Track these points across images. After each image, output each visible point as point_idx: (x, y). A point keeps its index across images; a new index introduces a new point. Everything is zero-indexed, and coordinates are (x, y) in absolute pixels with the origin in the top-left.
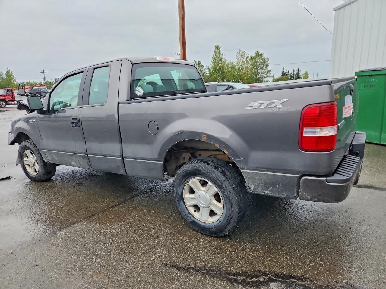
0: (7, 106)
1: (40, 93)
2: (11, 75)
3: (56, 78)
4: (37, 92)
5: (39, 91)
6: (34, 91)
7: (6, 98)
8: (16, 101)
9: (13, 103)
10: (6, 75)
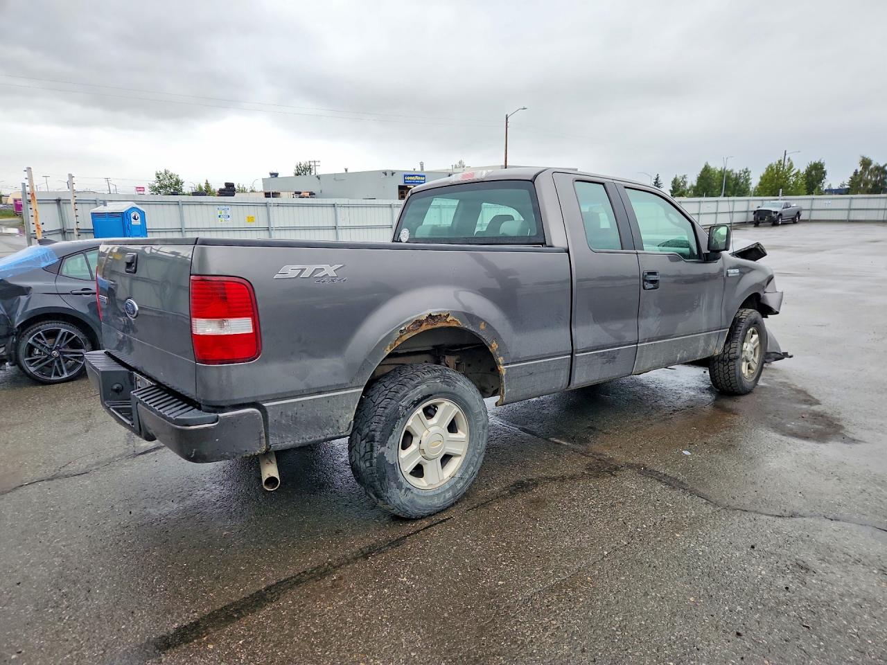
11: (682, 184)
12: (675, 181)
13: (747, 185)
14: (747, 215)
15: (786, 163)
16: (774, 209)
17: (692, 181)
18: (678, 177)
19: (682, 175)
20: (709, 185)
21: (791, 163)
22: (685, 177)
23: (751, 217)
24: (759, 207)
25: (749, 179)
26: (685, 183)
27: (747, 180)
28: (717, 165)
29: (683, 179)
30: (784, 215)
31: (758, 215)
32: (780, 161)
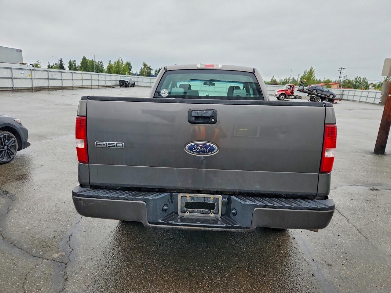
0: (285, 99)
1: (316, 90)
2: (313, 72)
3: (357, 77)
4: (314, 89)
5: (316, 89)
6: (312, 88)
7: (286, 93)
8: (293, 95)
9: (291, 97)
10: (309, 72)
11: (74, 65)
12: (70, 63)
13: (103, 68)
14: (116, 82)
15: (121, 61)
16: (127, 81)
17: (78, 63)
18: (72, 61)
19: (73, 60)
20: (87, 66)
21: (123, 61)
22: (74, 61)
23: (118, 83)
24: (120, 79)
25: (103, 66)
26: (75, 64)
27: (102, 66)
28: (89, 58)
29: (74, 62)
30: (130, 83)
31: (121, 82)
32: (118, 60)
